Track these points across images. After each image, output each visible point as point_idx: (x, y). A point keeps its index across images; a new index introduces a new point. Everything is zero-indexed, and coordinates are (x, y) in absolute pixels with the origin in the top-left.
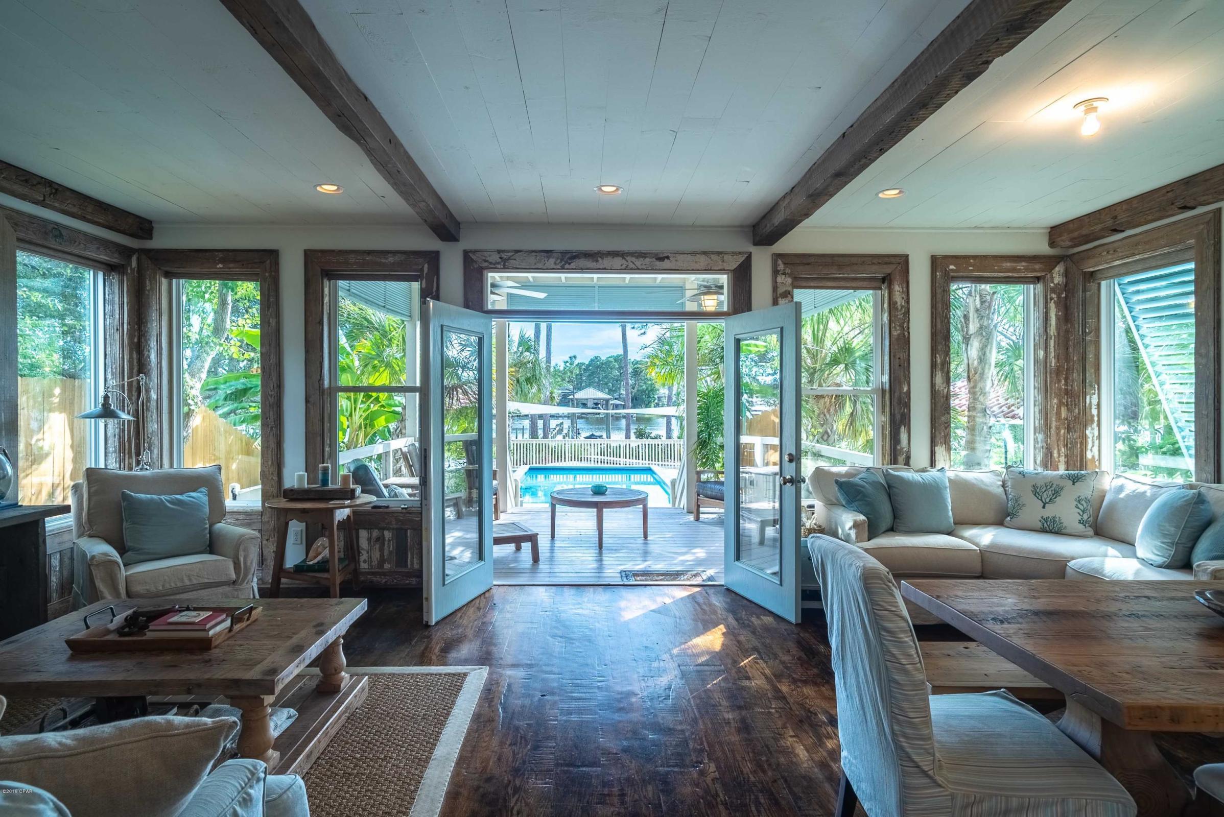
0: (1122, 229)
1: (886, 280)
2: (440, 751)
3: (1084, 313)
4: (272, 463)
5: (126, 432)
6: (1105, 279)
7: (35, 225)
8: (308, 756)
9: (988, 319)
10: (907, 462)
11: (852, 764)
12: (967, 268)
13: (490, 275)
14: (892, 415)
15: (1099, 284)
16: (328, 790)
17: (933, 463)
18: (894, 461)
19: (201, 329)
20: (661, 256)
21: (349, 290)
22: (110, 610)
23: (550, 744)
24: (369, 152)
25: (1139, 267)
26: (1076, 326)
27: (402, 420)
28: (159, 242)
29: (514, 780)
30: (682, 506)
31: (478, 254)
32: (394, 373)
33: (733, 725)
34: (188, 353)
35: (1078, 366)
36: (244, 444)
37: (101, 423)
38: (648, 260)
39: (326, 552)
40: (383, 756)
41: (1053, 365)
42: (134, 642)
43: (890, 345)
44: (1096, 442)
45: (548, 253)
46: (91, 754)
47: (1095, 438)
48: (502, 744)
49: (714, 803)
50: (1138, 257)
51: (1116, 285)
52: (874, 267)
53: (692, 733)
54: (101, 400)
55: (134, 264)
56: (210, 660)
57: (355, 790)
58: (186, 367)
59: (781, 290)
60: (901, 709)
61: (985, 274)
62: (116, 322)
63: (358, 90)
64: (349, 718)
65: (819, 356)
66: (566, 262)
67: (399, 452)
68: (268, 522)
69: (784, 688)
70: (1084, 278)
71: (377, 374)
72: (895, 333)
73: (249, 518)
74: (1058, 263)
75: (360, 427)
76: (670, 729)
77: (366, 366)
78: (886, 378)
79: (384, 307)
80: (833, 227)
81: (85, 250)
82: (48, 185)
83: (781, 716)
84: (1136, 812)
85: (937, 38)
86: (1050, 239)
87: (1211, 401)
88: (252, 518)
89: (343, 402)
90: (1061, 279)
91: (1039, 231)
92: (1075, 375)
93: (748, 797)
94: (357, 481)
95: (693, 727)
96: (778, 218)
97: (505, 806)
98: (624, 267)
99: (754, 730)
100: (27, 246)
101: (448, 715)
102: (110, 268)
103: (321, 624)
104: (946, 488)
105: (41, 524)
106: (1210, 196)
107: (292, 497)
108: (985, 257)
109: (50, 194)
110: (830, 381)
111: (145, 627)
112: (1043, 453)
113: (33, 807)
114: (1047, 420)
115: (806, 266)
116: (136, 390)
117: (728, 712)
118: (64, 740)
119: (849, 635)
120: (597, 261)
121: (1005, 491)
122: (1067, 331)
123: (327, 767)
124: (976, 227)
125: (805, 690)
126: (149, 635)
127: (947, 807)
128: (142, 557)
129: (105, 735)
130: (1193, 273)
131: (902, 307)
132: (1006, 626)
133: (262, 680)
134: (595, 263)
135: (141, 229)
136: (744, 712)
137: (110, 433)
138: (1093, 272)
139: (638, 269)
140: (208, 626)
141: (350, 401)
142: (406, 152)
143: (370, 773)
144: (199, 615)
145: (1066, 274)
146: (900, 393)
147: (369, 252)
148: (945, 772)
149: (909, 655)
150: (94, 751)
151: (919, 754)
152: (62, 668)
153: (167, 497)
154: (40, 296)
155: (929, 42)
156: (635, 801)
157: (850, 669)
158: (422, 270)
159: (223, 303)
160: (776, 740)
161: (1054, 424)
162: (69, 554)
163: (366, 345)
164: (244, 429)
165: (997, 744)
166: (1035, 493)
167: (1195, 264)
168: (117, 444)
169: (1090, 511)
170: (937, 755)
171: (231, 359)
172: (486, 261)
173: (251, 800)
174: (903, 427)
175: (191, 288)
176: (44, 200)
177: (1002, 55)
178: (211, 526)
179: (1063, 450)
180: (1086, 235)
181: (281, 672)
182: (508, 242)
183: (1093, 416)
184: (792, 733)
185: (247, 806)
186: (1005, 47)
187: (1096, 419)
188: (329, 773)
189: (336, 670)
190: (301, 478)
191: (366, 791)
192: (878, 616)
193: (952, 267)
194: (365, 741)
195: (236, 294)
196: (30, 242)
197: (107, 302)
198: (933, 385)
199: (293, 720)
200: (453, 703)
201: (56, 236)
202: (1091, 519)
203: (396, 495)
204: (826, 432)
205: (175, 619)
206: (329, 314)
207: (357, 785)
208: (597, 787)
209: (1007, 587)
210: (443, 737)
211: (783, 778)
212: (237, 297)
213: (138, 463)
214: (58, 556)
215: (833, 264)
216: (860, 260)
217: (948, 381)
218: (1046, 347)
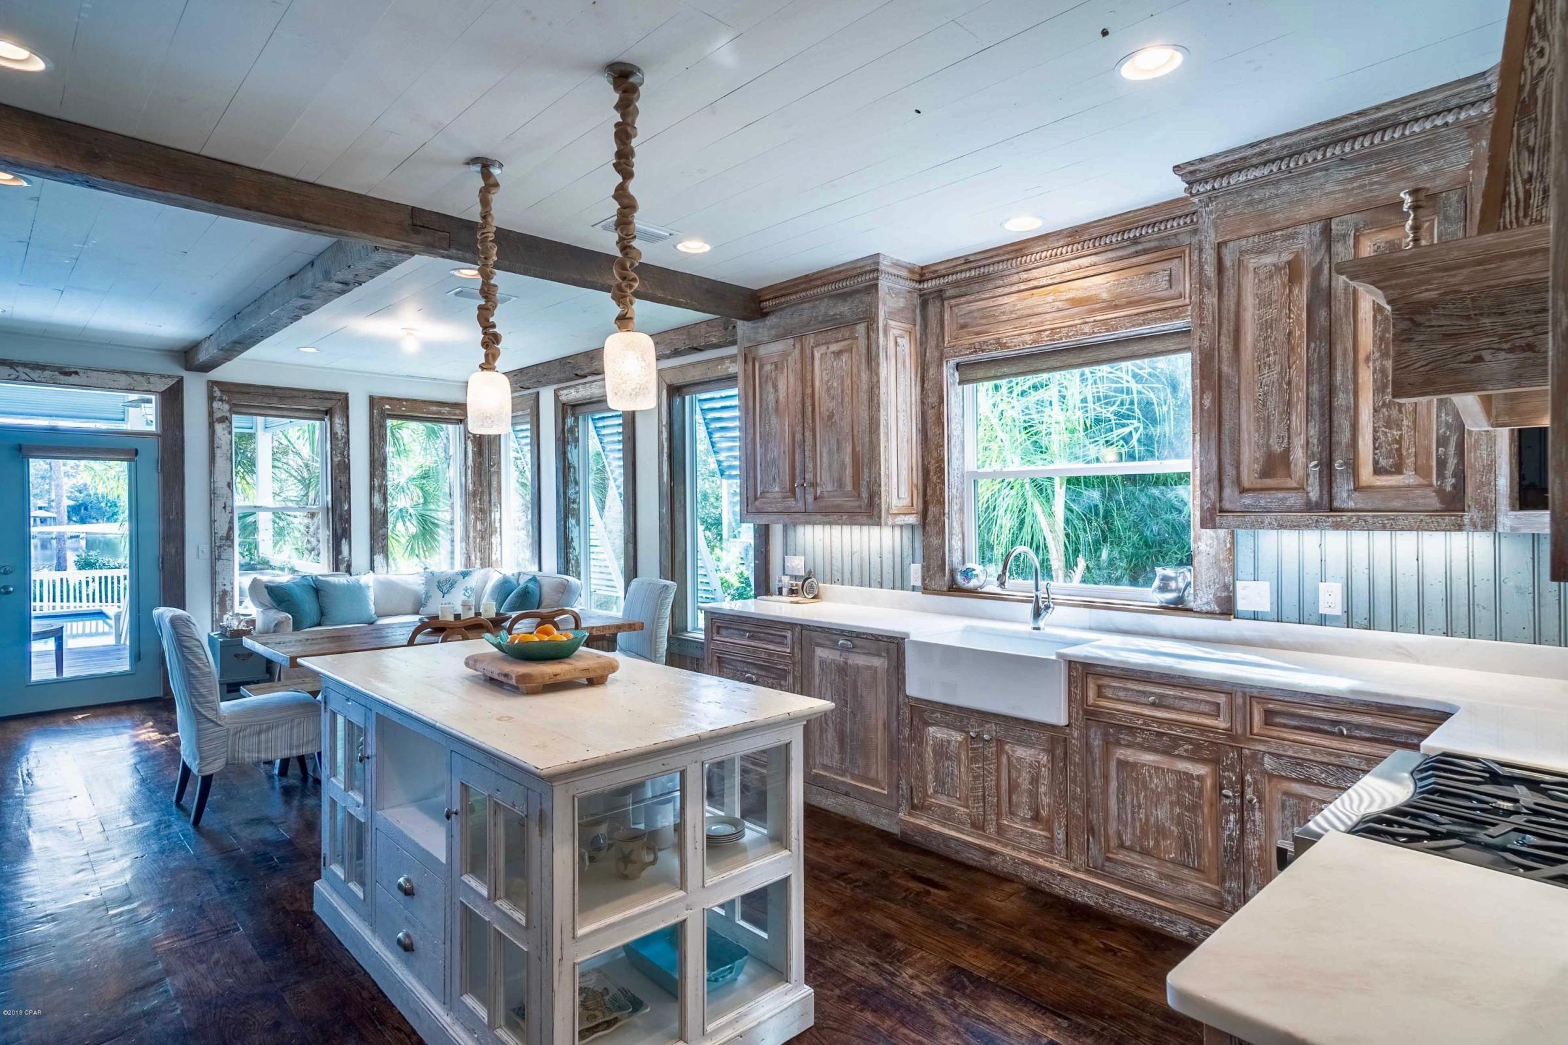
1: (328, 412)
3: (490, 450)
10: (348, 571)
12: (400, 408)
14: (335, 529)
17: (372, 568)
18: (337, 568)
20: (67, 370)
35: (487, 490)
38: (47, 373)
41: (471, 488)
43: (331, 470)
52: (316, 402)
59: (217, 415)
61: (416, 414)
72: (336, 460)
78: (329, 498)
92: (485, 496)
98: (12, 377)
104: (373, 587)
108: (415, 401)
114: (468, 532)
115: (246, 395)
121: (424, 588)
122: (480, 463)
124: (407, 376)
127: (224, 736)
131: (342, 437)
139: (33, 381)
146: (342, 510)
161: (471, 535)
166: (439, 587)
167: (532, 426)
174: (344, 540)
183: (496, 528)
187: (499, 530)
193: (387, 407)
198: (371, 504)
215: (274, 395)
216: (301, 394)
217: (385, 500)
218: (466, 475)
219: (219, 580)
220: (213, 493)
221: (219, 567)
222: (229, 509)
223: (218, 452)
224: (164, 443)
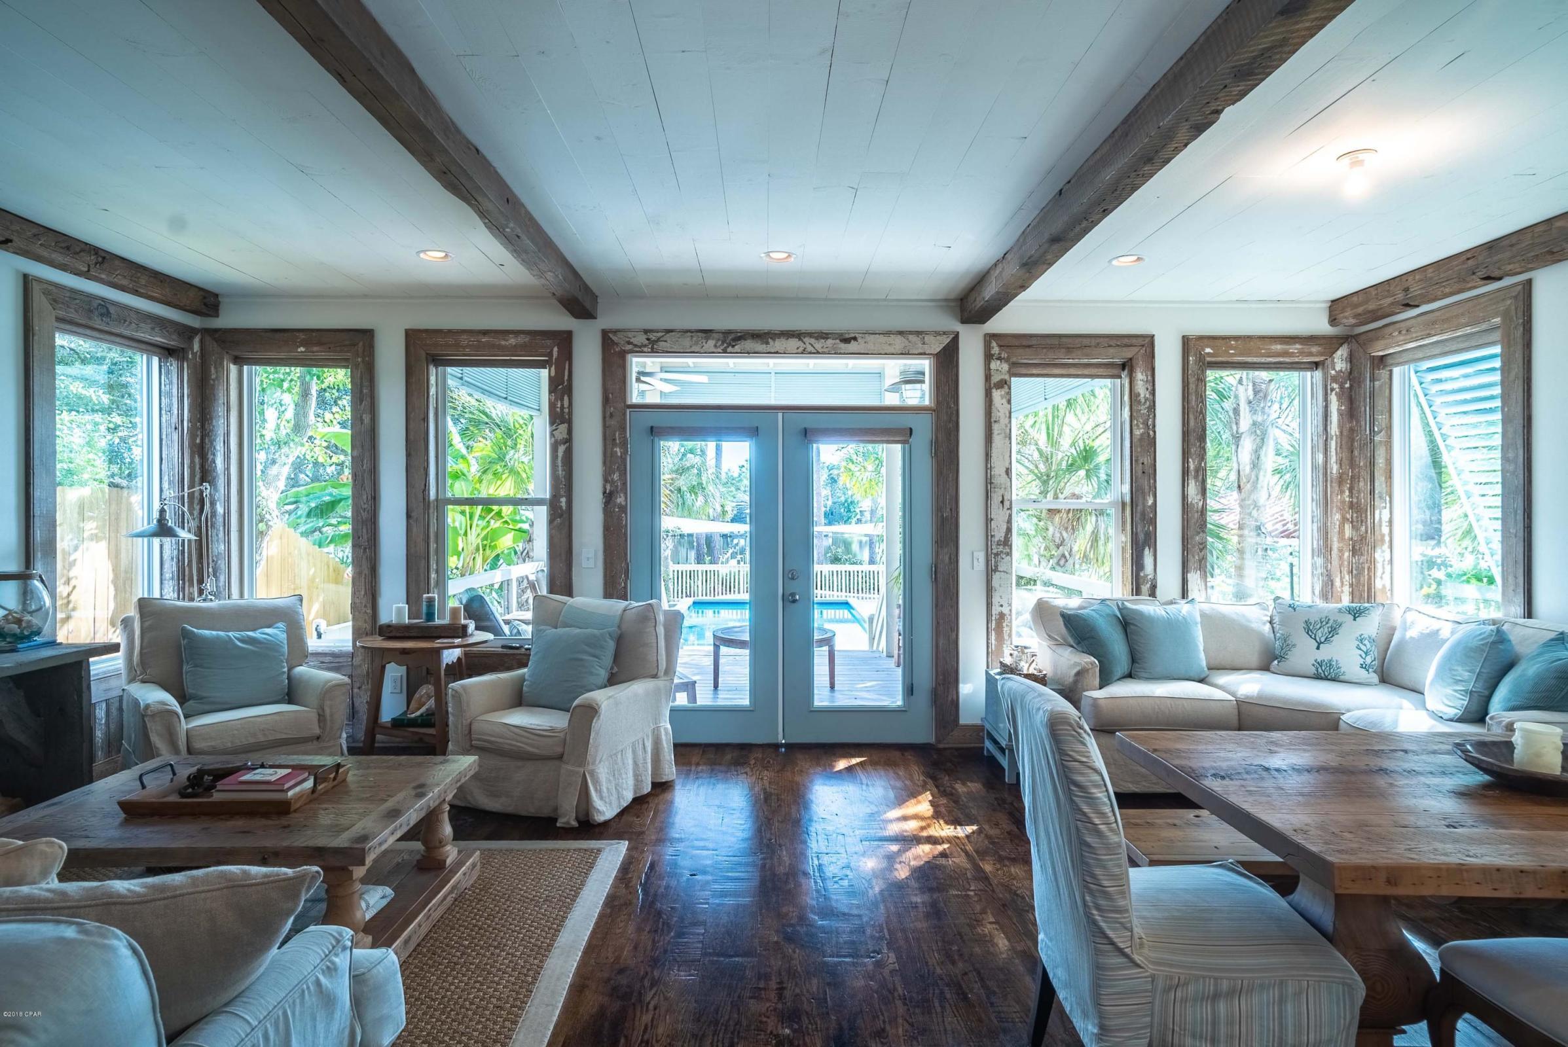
0: (1416, 303)
1: (1127, 366)
2: (564, 938)
3: (1372, 408)
4: (366, 593)
5: (186, 555)
6: (1398, 364)
7: (78, 301)
8: (406, 942)
9: (1263, 413)
10: (1153, 593)
11: (1048, 947)
12: (1227, 351)
13: (635, 360)
14: (1134, 535)
15: (1391, 371)
16: (429, 981)
17: (1184, 594)
18: (1137, 591)
19: (278, 426)
20: (847, 336)
21: (461, 378)
22: (169, 768)
23: (698, 931)
24: (482, 214)
25: (1437, 351)
26: (1363, 423)
27: (530, 541)
28: (228, 319)
29: (652, 972)
30: (880, 649)
31: (620, 335)
32: (520, 482)
33: (920, 910)
34: (261, 457)
35: (1365, 474)
36: (331, 569)
37: (156, 541)
38: (830, 342)
39: (431, 703)
40: (496, 943)
41: (1334, 471)
42: (199, 804)
43: (1131, 447)
44: (1388, 568)
45: (707, 333)
46: (162, 902)
47: (1386, 563)
48: (639, 930)
49: (891, 998)
50: (1435, 339)
51: (1412, 372)
52: (1112, 350)
53: (871, 919)
54: (156, 515)
55: (196, 347)
56: (289, 826)
57: (461, 981)
58: (259, 473)
59: (996, 378)
60: (1093, 876)
61: (1249, 359)
62: (174, 419)
63: (469, 143)
64: (456, 900)
65: (1054, 459)
66: (729, 345)
67: (525, 581)
68: (360, 666)
69: (988, 868)
70: (1373, 364)
71: (499, 482)
72: (1137, 432)
73: (337, 660)
74: (1341, 345)
75: (477, 549)
76: (844, 914)
77: (484, 472)
78: (1126, 488)
79: (506, 398)
80: (1059, 301)
81: (137, 331)
82: (93, 252)
83: (980, 900)
84: (1364, 994)
85: (1159, 82)
86: (1330, 316)
87: (1520, 517)
88: (341, 660)
89: (454, 517)
90: (1344, 365)
91: (1318, 305)
92: (1362, 484)
93: (931, 992)
94: (470, 615)
95: (872, 912)
96: (990, 291)
97: (640, 1001)
98: (800, 350)
99: (946, 915)
100: (68, 327)
101: (576, 896)
102: (167, 352)
103: (422, 786)
104: (1197, 623)
105: (84, 664)
106: (1517, 265)
107: (391, 635)
108: (1249, 338)
109: (96, 264)
110: (1067, 492)
111: (210, 788)
112: (1323, 581)
113: (106, 942)
114: (1327, 541)
115: (1027, 350)
116: (199, 503)
117: (916, 895)
118: (132, 887)
119: (1040, 792)
120: (767, 343)
121: (1273, 627)
122: (1352, 430)
123: (429, 955)
124: (1237, 301)
125: (1013, 870)
126: (217, 796)
127: (1146, 991)
128: (207, 707)
129: (177, 883)
130: (1499, 359)
131: (1146, 399)
132: (1227, 782)
133: (351, 848)
134: (765, 346)
135: (205, 304)
136: (935, 896)
137: (166, 556)
138: (1383, 356)
139: (818, 353)
140: (286, 786)
141: (465, 516)
142: (528, 213)
143: (480, 962)
144: (276, 773)
145: (1351, 358)
146: (1144, 505)
147: (485, 333)
148: (1146, 951)
149: (1103, 814)
150: (164, 899)
151: (1114, 929)
152: (115, 833)
153: (237, 634)
154: (81, 385)
155: (1151, 86)
156: (796, 996)
157: (1042, 834)
158: (550, 354)
159: (305, 394)
160: (972, 927)
161: (1336, 546)
162: (117, 704)
163: (484, 447)
164: (332, 551)
165: (1211, 920)
166: (1308, 631)
167: (1502, 348)
168: (175, 569)
169: (1375, 653)
170: (1136, 930)
171: (316, 464)
172: (629, 343)
173: (336, 969)
174: (1147, 549)
175: (265, 375)
176: (89, 271)
177: (1233, 104)
178: (290, 670)
179: (1347, 577)
180: (1372, 311)
181: (373, 839)
182: (658, 320)
183: (1383, 536)
184: (992, 920)
185: (331, 976)
186: (1237, 95)
187: (1387, 538)
188: (430, 962)
189: (440, 842)
190: (399, 611)
191: (475, 982)
192: (1067, 767)
193: (1209, 351)
194: (475, 926)
195: (323, 382)
196: (71, 322)
197: (163, 394)
198: (1184, 497)
199: (389, 899)
200: (583, 884)
201: (102, 315)
202: (1376, 662)
203: (519, 633)
204: (1063, 556)
205: (248, 777)
206: (436, 409)
207: (464, 975)
208: (751, 980)
209: (1241, 739)
210: (569, 923)
211: (975, 970)
212: (324, 386)
213: (201, 592)
214: (104, 705)
215: (1060, 346)
216: (1094, 342)
217: (1203, 491)
218: (1326, 450)
219: (996, 600)
220: (989, 484)
221: (995, 583)
222: (1007, 504)
223: (995, 427)
224: (938, 418)
